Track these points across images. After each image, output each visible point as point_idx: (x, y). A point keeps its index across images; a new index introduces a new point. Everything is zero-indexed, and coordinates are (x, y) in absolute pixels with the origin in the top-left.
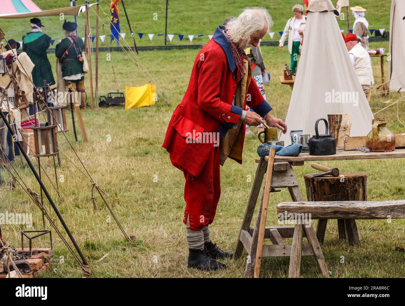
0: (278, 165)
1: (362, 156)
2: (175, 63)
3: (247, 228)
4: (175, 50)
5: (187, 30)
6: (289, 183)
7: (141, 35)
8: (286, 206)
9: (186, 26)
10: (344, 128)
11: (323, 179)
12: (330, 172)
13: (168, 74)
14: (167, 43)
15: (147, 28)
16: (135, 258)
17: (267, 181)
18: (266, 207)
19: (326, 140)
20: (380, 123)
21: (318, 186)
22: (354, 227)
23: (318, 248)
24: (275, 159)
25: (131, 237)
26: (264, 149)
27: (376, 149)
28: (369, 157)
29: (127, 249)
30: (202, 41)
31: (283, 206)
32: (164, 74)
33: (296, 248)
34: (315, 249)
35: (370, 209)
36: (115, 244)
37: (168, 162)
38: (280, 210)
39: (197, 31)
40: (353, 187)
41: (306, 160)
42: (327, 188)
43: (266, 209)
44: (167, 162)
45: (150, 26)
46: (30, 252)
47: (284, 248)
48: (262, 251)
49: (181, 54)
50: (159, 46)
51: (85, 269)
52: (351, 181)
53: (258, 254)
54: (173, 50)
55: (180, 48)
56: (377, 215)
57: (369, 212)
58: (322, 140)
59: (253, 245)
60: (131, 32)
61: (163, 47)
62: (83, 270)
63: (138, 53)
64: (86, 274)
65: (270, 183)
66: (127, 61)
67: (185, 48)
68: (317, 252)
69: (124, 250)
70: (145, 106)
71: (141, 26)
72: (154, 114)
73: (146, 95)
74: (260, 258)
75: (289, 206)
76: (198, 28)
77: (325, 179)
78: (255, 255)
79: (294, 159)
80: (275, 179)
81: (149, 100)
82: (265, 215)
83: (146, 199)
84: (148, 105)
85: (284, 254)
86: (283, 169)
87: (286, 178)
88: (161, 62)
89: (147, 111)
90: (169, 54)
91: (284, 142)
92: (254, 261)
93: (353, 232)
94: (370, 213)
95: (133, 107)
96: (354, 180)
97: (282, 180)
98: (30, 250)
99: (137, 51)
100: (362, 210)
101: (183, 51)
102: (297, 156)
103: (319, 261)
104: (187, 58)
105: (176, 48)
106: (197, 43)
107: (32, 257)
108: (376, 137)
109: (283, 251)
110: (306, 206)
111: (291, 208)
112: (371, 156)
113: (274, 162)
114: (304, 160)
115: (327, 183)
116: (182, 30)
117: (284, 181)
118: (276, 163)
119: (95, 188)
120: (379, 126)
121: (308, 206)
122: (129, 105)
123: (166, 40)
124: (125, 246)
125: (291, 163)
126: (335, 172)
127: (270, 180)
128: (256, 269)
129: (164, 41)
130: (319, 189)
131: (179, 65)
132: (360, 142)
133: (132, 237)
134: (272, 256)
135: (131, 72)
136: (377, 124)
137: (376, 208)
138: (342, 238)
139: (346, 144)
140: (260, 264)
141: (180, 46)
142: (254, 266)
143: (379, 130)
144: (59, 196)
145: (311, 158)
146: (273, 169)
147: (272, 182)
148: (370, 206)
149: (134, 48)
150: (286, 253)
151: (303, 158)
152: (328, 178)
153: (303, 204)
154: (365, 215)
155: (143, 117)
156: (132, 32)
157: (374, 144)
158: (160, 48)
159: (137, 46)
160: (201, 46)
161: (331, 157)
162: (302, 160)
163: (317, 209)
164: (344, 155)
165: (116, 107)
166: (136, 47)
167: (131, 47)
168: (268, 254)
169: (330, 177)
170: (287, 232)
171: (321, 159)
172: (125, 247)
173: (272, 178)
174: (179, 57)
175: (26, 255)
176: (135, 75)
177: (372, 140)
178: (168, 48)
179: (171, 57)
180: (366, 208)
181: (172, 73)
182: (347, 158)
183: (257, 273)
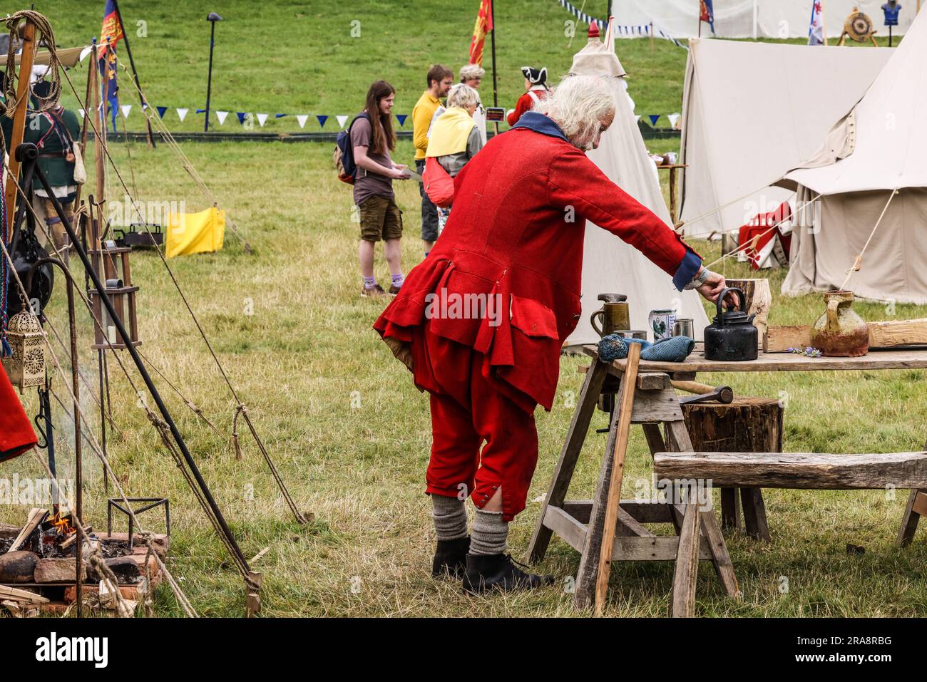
0: (647, 378)
1: (809, 364)
2: (233, 168)
3: (558, 502)
4: (228, 142)
5: (245, 104)
6: (665, 416)
7: (162, 111)
8: (673, 461)
9: (244, 97)
10: (758, 308)
11: (703, 408)
12: (716, 393)
13: (228, 189)
14: (209, 128)
15: (164, 97)
16: (324, 556)
17: (623, 410)
18: (621, 462)
19: (737, 331)
20: (841, 299)
21: (691, 422)
22: (758, 503)
23: (721, 545)
24: (640, 367)
25: (306, 515)
26: (614, 345)
27: (834, 352)
28: (823, 367)
29: (301, 539)
30: (279, 127)
31: (666, 461)
32: (218, 189)
33: (689, 543)
34: (714, 547)
35: (838, 470)
36: (278, 529)
37: (297, 364)
38: (660, 468)
39: (265, 107)
40: (761, 424)
41: (701, 369)
42: (709, 426)
43: (621, 465)
44: (295, 367)
45: (170, 93)
46: (130, 542)
47: (654, 544)
48: (613, 548)
49: (243, 151)
50: (195, 134)
51: (250, 579)
52: (758, 412)
53: (605, 554)
54: (223, 142)
55: (238, 138)
56: (851, 482)
57: (835, 476)
58: (729, 330)
59: (593, 537)
60: (143, 104)
61: (202, 135)
62: (246, 579)
63: (154, 146)
64: (252, 587)
65: (630, 414)
66: (136, 161)
67: (248, 139)
68: (718, 554)
69: (296, 540)
70: (205, 253)
71: (151, 91)
72: (227, 268)
73: (205, 230)
74: (608, 562)
75: (678, 461)
76: (267, 101)
77: (707, 408)
78: (598, 556)
79: (678, 366)
80: (639, 406)
81: (213, 241)
82: (619, 477)
83: (290, 438)
84: (211, 250)
85: (654, 555)
86: (656, 387)
87: (659, 404)
88: (206, 165)
89: (211, 262)
90: (218, 149)
91: (646, 332)
92: (595, 568)
93: (757, 514)
94: (839, 478)
95: (180, 254)
96: (763, 412)
97: (653, 408)
98: (130, 536)
99: (153, 141)
100: (823, 471)
101: (245, 145)
102: (681, 360)
103: (724, 570)
104: (256, 158)
105: (230, 139)
106: (270, 130)
107: (135, 552)
108: (833, 327)
109: (651, 550)
110: (713, 460)
111: (682, 464)
112: (827, 364)
113: (639, 372)
114: (696, 369)
115: (712, 416)
116: (236, 103)
117: (655, 410)
118: (643, 375)
119: (241, 414)
120: (840, 305)
121: (717, 461)
122: (173, 249)
123: (207, 122)
124: (297, 532)
125: (671, 374)
126: (725, 395)
127: (630, 408)
128: (601, 585)
129: (204, 123)
130: (694, 427)
131: (243, 173)
132: (795, 336)
133: (309, 516)
134: (629, 559)
135: (151, 184)
136: (837, 303)
137: (849, 468)
138: (730, 525)
139: (769, 339)
140: (608, 575)
141: (237, 135)
142: (596, 577)
143: (839, 313)
144: (112, 428)
145: (711, 366)
146: (637, 387)
147: (633, 411)
148: (840, 464)
149: (148, 136)
150: (658, 554)
151: (695, 366)
152: (714, 406)
153: (704, 457)
154: (828, 481)
155: (208, 273)
156: (145, 104)
157: (829, 340)
158: (198, 138)
159: (153, 131)
160: (277, 135)
161: (748, 365)
162: (692, 369)
163: (734, 467)
164: (775, 362)
165: (145, 251)
166: (150, 132)
167: (172, 134)
168: (620, 554)
169: (715, 405)
170: (637, 511)
171: (729, 369)
172: (297, 535)
173: (634, 403)
174: (241, 157)
175: (121, 546)
176: (162, 190)
177: (825, 332)
178: (216, 138)
179: (224, 157)
180: (830, 467)
181: (235, 189)
182: (780, 367)
183: (601, 592)
